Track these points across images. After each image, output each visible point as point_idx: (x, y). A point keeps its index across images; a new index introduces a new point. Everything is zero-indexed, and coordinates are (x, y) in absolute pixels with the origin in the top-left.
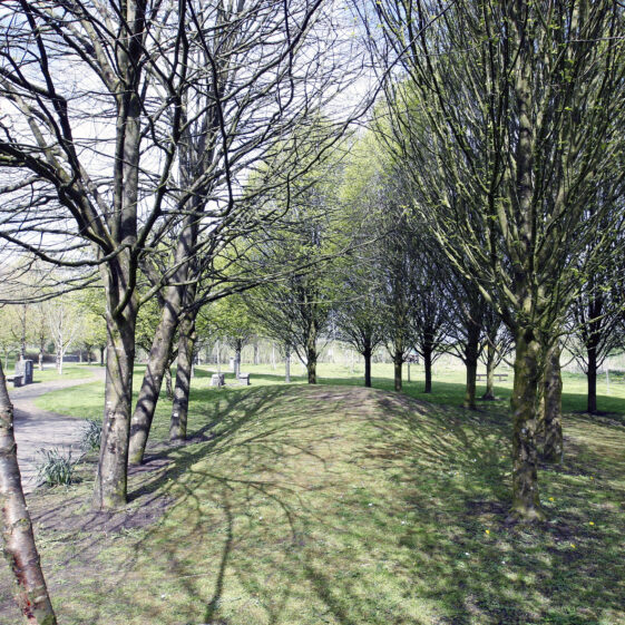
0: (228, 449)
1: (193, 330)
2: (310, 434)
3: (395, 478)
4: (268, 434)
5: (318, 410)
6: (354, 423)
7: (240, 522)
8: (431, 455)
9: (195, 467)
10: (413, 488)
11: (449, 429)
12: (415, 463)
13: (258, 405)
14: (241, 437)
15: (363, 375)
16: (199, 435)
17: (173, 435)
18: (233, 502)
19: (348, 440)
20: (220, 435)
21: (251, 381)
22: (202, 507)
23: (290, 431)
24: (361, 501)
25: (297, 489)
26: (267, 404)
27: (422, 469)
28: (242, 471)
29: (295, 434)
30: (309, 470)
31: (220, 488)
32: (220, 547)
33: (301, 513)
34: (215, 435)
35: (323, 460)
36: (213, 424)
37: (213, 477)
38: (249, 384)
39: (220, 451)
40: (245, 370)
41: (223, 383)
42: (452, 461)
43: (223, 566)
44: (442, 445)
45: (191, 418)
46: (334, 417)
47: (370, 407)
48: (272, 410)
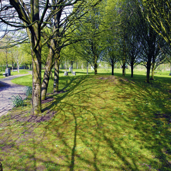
0: (72, 95)
1: (59, 57)
2: (100, 90)
3: (128, 105)
4: (85, 90)
5: (100, 83)
6: (112, 87)
7: (79, 119)
8: (139, 97)
9: (62, 101)
11: (143, 89)
12: (134, 100)
13: (80, 81)
14: (76, 91)
16: (62, 91)
17: (54, 91)
18: (76, 113)
19: (111, 92)
20: (69, 91)
21: (76, 74)
22: (66, 114)
23: (92, 89)
24: (118, 112)
25: (97, 109)
26: (83, 81)
27: (137, 102)
28: (78, 102)
29: (94, 90)
30: (99, 102)
31: (71, 108)
33: (99, 117)
34: (67, 91)
35: (104, 99)
36: (66, 87)
37: (68, 104)
38: (76, 75)
39: (70, 96)
41: (67, 74)
43: (75, 135)
44: (142, 94)
45: (59, 86)
46: (105, 85)
47: (116, 82)
48: (85, 83)
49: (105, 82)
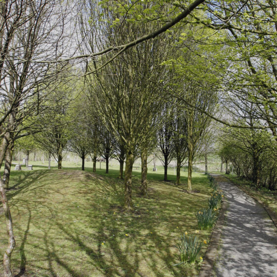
0: (27, 191)
1: (13, 147)
2: (59, 186)
3: (88, 199)
4: (42, 186)
5: (62, 178)
6: (75, 182)
7: (33, 213)
8: (101, 193)
9: (14, 198)
10: (94, 202)
11: (110, 185)
12: (96, 195)
13: (38, 177)
14: (32, 187)
15: (81, 166)
16: (13, 188)
18: (30, 207)
19: (73, 188)
20: (22, 187)
21: (33, 168)
22: (19, 209)
23: (51, 185)
24: (76, 206)
25: (53, 203)
26: (42, 176)
27: (98, 197)
28: (33, 198)
29: (53, 186)
30: (57, 197)
31: (25, 203)
32: (27, 219)
33: (54, 210)
34: (20, 188)
35: (63, 195)
36: (19, 184)
37: (22, 200)
39: (24, 192)
40: (30, 164)
41: (20, 169)
42: (108, 194)
45: (10, 182)
47: (82, 177)
48: (43, 178)
49: (69, 178)
